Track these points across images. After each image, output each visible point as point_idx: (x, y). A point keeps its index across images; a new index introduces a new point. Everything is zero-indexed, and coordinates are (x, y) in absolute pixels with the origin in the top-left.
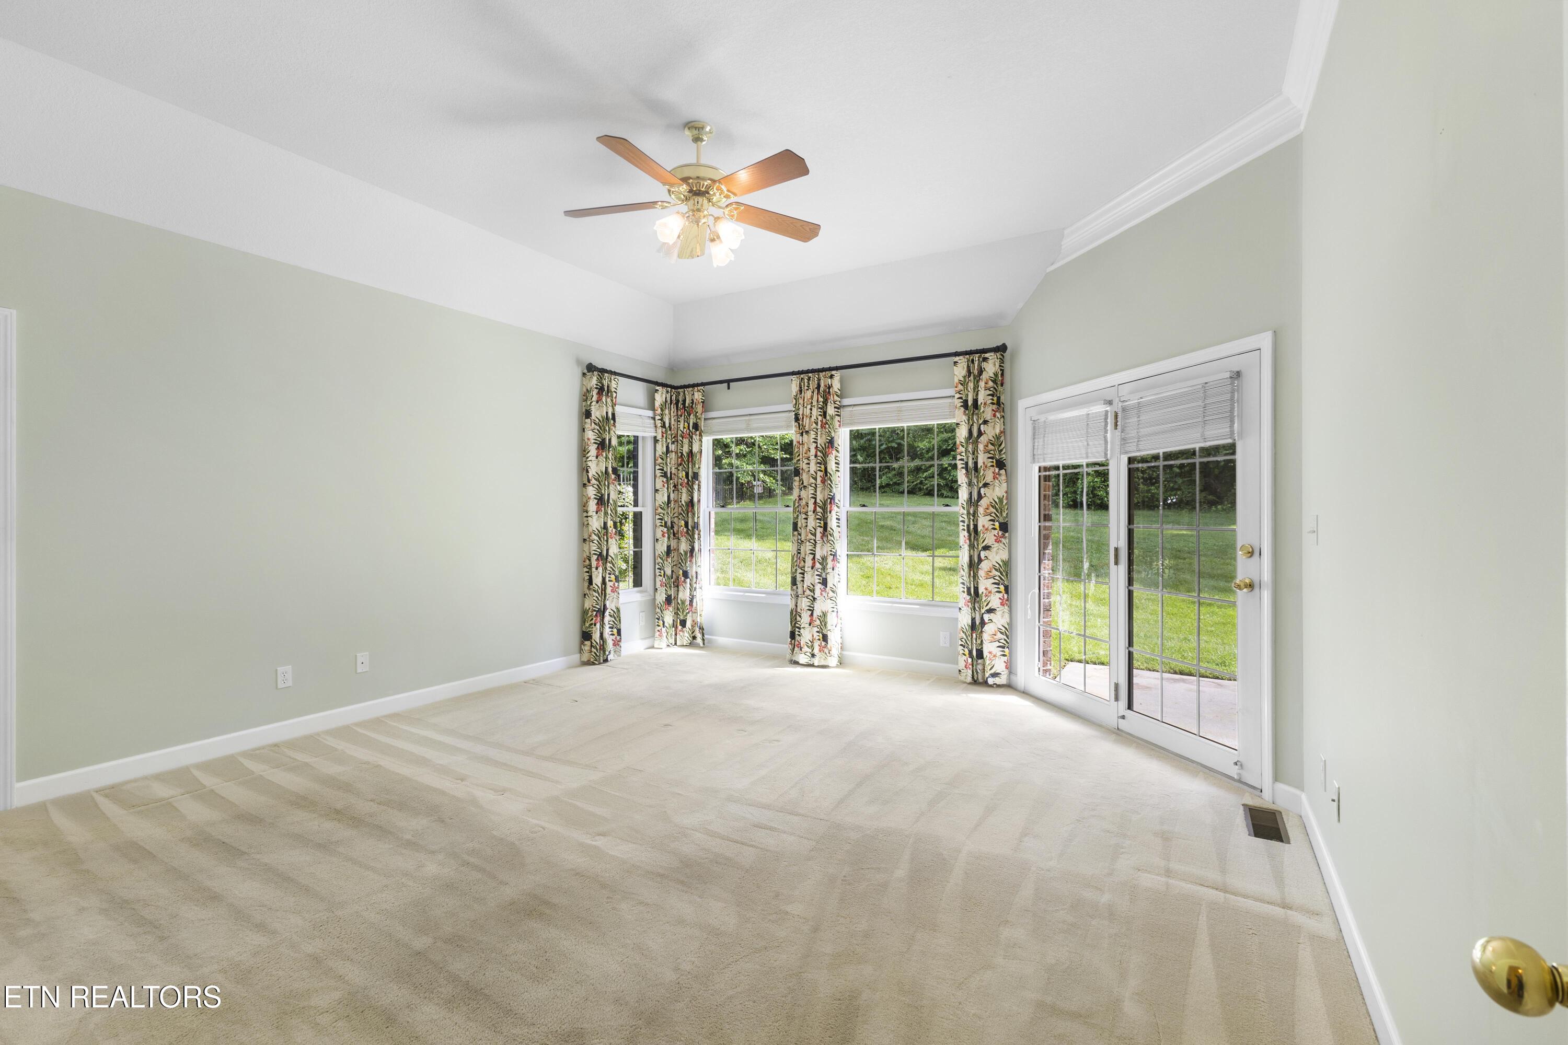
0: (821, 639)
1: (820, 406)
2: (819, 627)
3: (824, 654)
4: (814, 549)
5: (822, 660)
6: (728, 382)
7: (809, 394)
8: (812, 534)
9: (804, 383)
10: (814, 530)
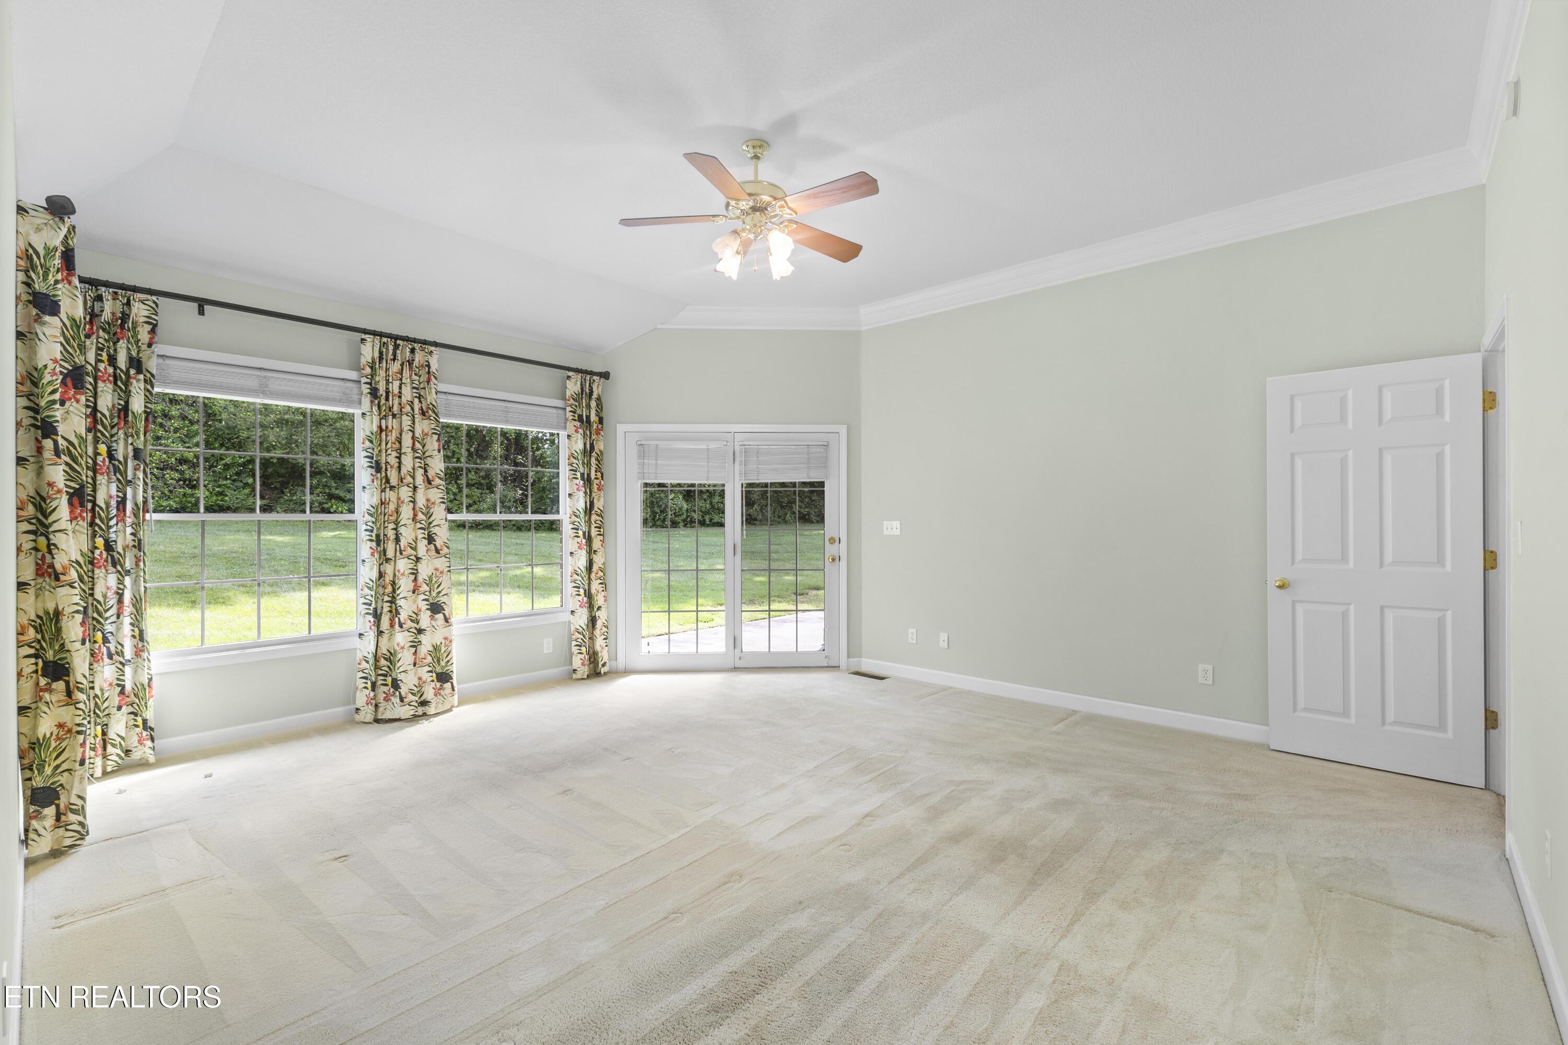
0: (435, 680)
1: (414, 385)
2: (431, 665)
3: (441, 698)
4: (415, 568)
5: (440, 706)
6: (202, 304)
7: (395, 367)
8: (412, 548)
9: (387, 349)
10: (414, 543)
